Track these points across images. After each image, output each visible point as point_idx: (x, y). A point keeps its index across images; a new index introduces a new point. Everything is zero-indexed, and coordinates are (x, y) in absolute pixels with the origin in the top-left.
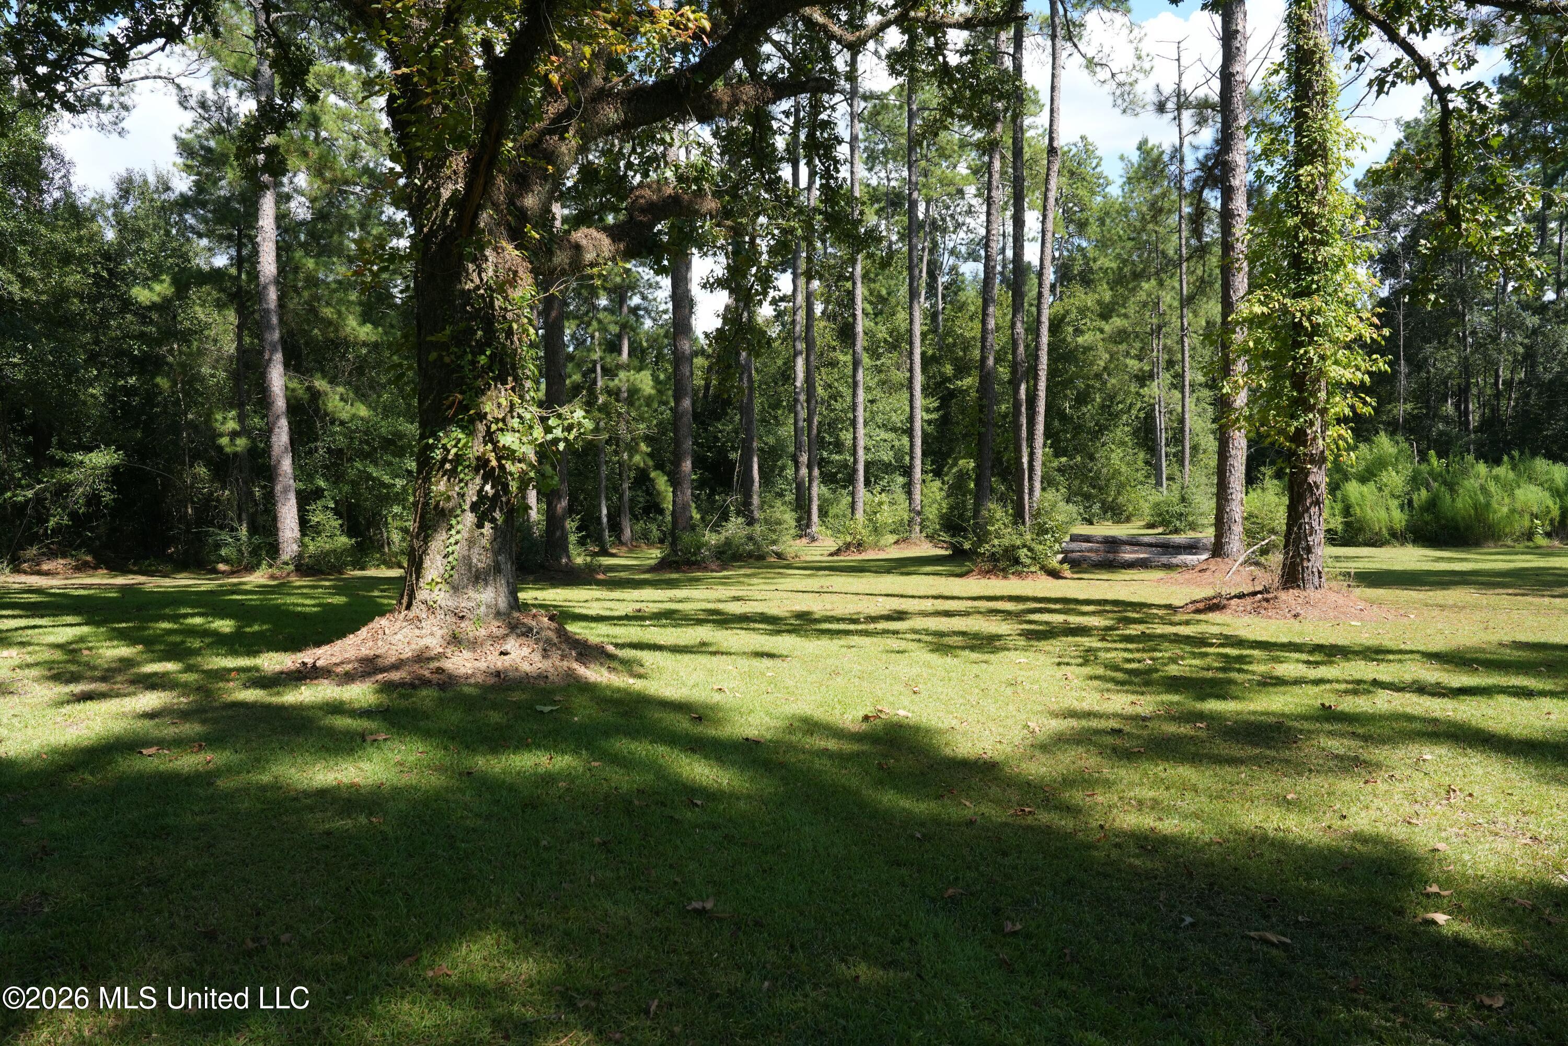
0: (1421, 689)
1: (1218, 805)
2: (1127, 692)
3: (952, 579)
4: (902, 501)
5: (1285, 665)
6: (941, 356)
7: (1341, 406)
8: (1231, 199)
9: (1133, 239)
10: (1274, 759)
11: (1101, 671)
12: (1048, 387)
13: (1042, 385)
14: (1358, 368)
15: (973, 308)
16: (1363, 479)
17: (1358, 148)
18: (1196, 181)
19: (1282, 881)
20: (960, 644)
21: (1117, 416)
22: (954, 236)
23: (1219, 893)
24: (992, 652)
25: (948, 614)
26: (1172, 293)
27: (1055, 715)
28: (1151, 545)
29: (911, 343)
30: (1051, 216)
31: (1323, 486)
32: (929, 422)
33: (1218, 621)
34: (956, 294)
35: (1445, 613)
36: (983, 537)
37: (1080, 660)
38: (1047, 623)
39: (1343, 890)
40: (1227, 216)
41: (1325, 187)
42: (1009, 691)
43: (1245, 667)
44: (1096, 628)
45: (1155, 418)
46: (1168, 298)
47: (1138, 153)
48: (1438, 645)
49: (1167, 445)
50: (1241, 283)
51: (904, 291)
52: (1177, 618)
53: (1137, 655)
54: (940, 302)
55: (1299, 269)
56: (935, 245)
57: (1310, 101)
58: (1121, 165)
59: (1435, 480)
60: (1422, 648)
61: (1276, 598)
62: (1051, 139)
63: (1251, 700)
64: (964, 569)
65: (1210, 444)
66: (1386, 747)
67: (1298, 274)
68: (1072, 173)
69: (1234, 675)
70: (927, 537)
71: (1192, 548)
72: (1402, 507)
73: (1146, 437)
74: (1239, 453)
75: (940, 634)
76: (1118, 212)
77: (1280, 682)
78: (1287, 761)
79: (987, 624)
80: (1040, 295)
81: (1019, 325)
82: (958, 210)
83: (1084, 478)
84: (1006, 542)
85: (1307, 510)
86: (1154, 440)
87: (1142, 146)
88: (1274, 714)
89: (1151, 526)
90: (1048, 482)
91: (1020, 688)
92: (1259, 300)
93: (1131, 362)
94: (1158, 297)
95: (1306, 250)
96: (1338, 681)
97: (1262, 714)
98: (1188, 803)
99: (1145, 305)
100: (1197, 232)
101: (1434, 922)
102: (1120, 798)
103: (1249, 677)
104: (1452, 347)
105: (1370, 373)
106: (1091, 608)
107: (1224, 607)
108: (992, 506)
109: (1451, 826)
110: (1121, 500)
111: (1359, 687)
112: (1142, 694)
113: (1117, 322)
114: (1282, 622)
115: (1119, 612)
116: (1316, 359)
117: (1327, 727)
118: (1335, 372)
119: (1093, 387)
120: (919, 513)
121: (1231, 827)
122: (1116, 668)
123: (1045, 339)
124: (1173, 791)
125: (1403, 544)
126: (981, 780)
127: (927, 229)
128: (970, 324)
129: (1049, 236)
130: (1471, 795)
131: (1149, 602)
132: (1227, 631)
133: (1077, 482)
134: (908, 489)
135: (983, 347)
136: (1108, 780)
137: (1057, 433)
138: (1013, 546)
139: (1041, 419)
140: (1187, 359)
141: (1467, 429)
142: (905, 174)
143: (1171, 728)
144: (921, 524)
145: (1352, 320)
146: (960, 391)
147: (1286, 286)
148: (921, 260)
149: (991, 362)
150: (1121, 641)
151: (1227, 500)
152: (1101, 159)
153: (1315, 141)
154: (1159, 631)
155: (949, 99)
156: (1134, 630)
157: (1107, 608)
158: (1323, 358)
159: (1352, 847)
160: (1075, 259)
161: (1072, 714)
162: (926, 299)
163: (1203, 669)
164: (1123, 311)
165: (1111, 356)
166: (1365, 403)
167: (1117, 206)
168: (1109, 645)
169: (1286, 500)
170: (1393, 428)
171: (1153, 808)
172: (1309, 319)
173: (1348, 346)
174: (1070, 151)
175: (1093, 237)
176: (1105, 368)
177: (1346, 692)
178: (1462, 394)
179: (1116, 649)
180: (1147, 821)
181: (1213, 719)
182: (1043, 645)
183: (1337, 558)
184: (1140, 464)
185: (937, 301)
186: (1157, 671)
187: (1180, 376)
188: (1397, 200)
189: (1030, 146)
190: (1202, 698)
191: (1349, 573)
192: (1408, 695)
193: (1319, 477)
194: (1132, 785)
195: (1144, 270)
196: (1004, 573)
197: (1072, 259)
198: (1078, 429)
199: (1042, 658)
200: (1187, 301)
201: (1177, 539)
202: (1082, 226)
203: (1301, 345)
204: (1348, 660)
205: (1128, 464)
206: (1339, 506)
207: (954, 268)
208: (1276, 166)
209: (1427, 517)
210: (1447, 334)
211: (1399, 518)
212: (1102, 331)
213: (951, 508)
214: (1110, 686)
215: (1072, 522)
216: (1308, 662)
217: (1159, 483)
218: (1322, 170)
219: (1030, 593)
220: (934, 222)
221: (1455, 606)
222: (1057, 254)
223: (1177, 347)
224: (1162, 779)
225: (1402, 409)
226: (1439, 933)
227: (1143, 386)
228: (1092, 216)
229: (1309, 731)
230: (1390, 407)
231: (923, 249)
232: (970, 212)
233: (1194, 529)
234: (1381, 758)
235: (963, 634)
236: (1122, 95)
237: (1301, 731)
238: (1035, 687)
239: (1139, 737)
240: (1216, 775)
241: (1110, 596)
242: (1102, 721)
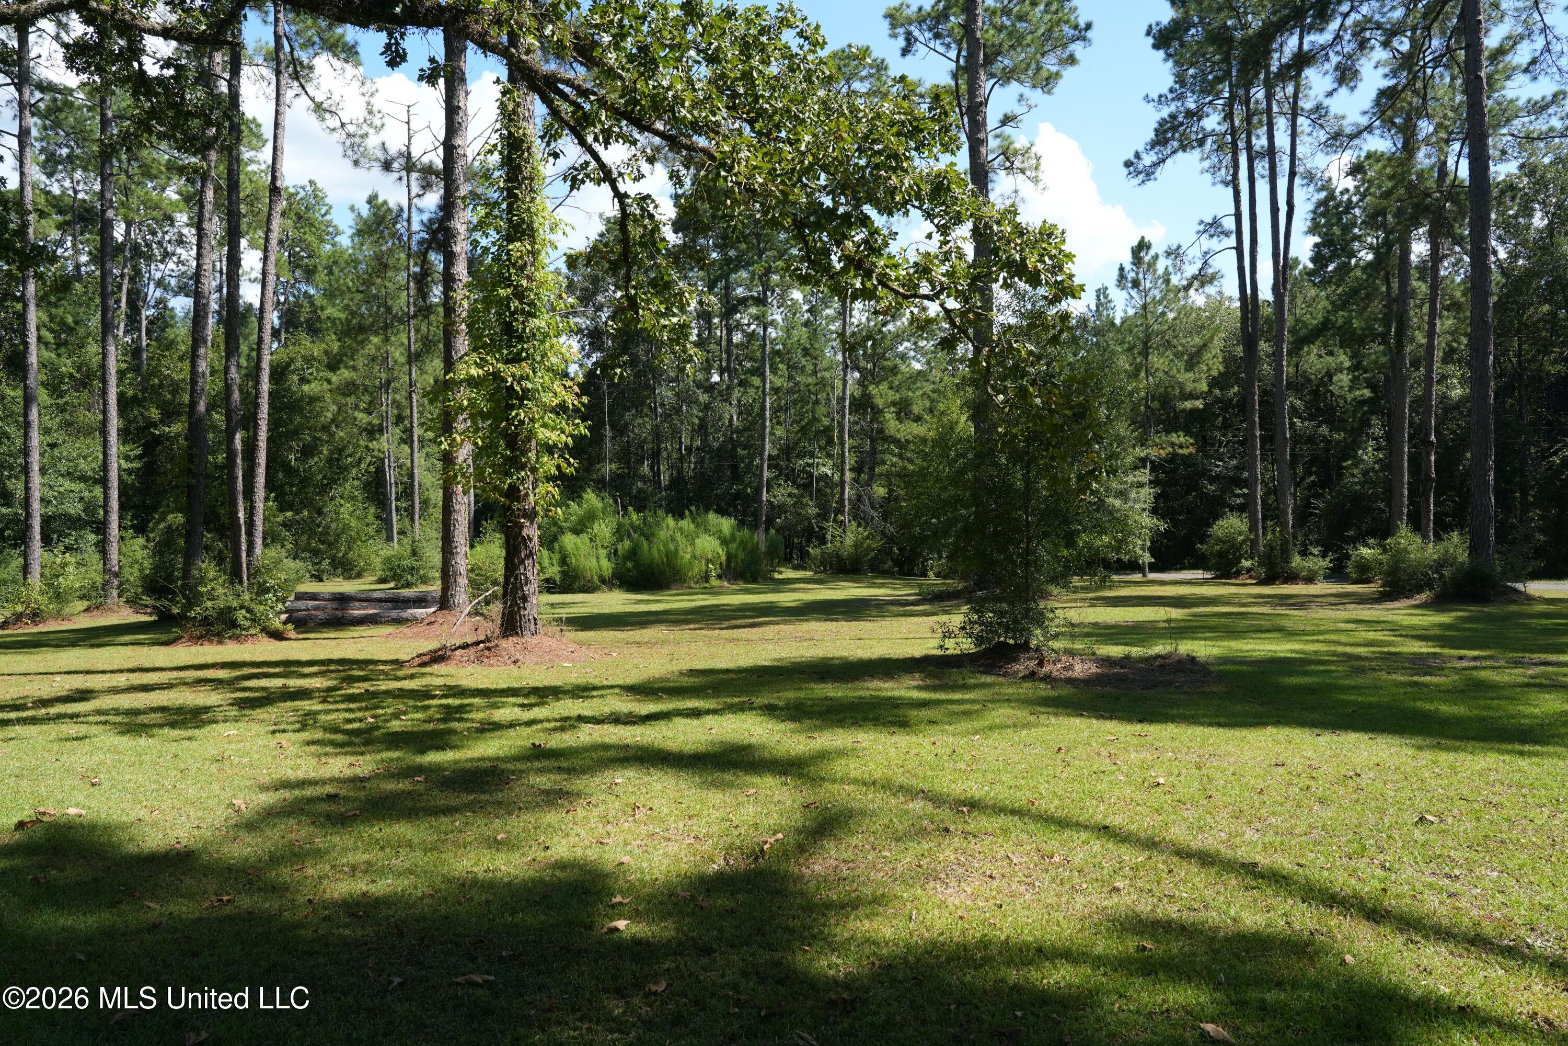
0: (616, 719)
1: (432, 856)
2: (346, 754)
3: (156, 648)
4: (94, 561)
5: (502, 711)
6: (144, 399)
7: (549, 465)
8: (453, 264)
9: (362, 292)
10: (488, 802)
11: (319, 735)
12: (269, 440)
13: (263, 435)
14: (563, 432)
15: (183, 348)
16: (577, 532)
17: (560, 233)
18: (420, 243)
19: (490, 920)
20: (159, 721)
21: (346, 469)
22: (162, 266)
23: (428, 946)
24: (197, 727)
25: (145, 688)
26: (401, 349)
27: (265, 788)
28: (380, 600)
29: (104, 381)
30: (272, 258)
31: (535, 538)
32: (129, 472)
33: (443, 673)
34: (163, 330)
35: (641, 650)
36: (193, 599)
37: (298, 726)
38: (264, 689)
39: (543, 917)
40: (449, 280)
41: (533, 264)
42: (214, 768)
43: (466, 716)
44: (318, 690)
45: (384, 471)
46: (398, 355)
47: (368, 206)
48: (633, 678)
49: (397, 499)
50: (462, 344)
51: (95, 322)
52: (400, 673)
53: (359, 715)
54: (144, 337)
55: (511, 337)
56: (137, 272)
57: (520, 184)
58: (352, 216)
59: (635, 532)
60: (621, 682)
61: (497, 646)
62: (274, 178)
63: (469, 748)
64: (172, 636)
65: (437, 496)
66: (586, 777)
67: (510, 341)
68: (300, 217)
69: (455, 725)
70: (127, 602)
71: (421, 601)
72: (609, 557)
73: (377, 493)
74: (462, 508)
75: (135, 712)
76: (347, 263)
77: (496, 727)
78: (499, 803)
79: (193, 696)
80: (260, 340)
81: (233, 369)
82: (167, 238)
83: (312, 534)
84: (221, 604)
85: (522, 562)
86: (385, 494)
87: (372, 200)
88: (489, 759)
89: (382, 581)
90: (271, 538)
91: (227, 765)
92: (475, 362)
93: (359, 415)
94: (387, 352)
95: (517, 320)
96: (548, 720)
97: (479, 760)
98: (403, 860)
99: (374, 359)
100: (423, 292)
101: (616, 929)
102: (333, 867)
103: (469, 725)
104: (647, 416)
105: (572, 436)
106: (315, 669)
107: (449, 658)
108: (203, 566)
109: (635, 840)
110: (351, 555)
111: (567, 723)
112: (362, 754)
113: (345, 374)
114: (502, 669)
115: (344, 671)
116: (527, 420)
117: (537, 764)
118: (543, 434)
119: (319, 439)
120: (116, 575)
121: (443, 876)
122: (335, 730)
123: (265, 386)
124: (387, 850)
125: (611, 590)
126: (171, 875)
127: (127, 254)
128: (179, 365)
129: (271, 279)
130: (651, 809)
131: (376, 658)
132: (451, 682)
133: (305, 537)
134: (102, 548)
135: (193, 391)
136: (319, 850)
137: (282, 486)
138: (229, 608)
139: (261, 471)
140: (415, 415)
141: (660, 487)
142: (97, 187)
143: (390, 786)
144: (119, 587)
145: (557, 387)
146: (168, 437)
147: (499, 351)
148: (120, 287)
149: (202, 407)
150: (343, 702)
151: (452, 554)
152: (331, 207)
153: (523, 221)
154: (383, 688)
155: (146, 112)
156: (358, 689)
157: (332, 668)
158: (532, 420)
159: (553, 875)
160: (301, 306)
161: (285, 785)
162: (126, 332)
163: (424, 721)
164: (352, 363)
165: (340, 408)
166: (569, 464)
167: (346, 257)
168: (331, 707)
169: (504, 553)
170: (601, 486)
171: (366, 872)
172: (519, 383)
173: (553, 410)
174: (297, 194)
175: (321, 286)
176: (333, 421)
177: (555, 729)
178: (655, 457)
179: (337, 710)
180: (361, 886)
181: (431, 770)
182: (259, 713)
183: (552, 605)
184: (371, 518)
185: (140, 337)
186: (378, 728)
187: (409, 431)
188: (601, 284)
189: (251, 181)
190: (423, 752)
191: (561, 619)
192: (606, 727)
193: (531, 531)
194: (345, 850)
195: (373, 324)
196: (220, 638)
197: (297, 304)
198: (305, 482)
199: (255, 727)
200: (413, 358)
201: (406, 592)
202: (310, 273)
203: (512, 407)
204: (558, 699)
205: (358, 518)
206: (556, 557)
207: (161, 302)
208: (491, 239)
209: (630, 565)
210: (642, 404)
211: (607, 566)
212: (329, 382)
213: (156, 568)
214: (329, 749)
215: (299, 580)
216: (522, 706)
217: (390, 538)
218: (529, 248)
219: (247, 657)
220: (136, 248)
221: (649, 642)
222: (282, 299)
223: (406, 403)
224: (377, 840)
225: (608, 468)
226: (621, 938)
227: (372, 438)
228: (320, 263)
229: (521, 771)
230: (598, 466)
231: (122, 276)
232: (181, 241)
233: (425, 583)
234: (582, 788)
235: (163, 709)
236: (352, 146)
237: (513, 772)
238: (245, 760)
239: (356, 799)
240: (431, 827)
241: (336, 655)
242: (317, 788)
